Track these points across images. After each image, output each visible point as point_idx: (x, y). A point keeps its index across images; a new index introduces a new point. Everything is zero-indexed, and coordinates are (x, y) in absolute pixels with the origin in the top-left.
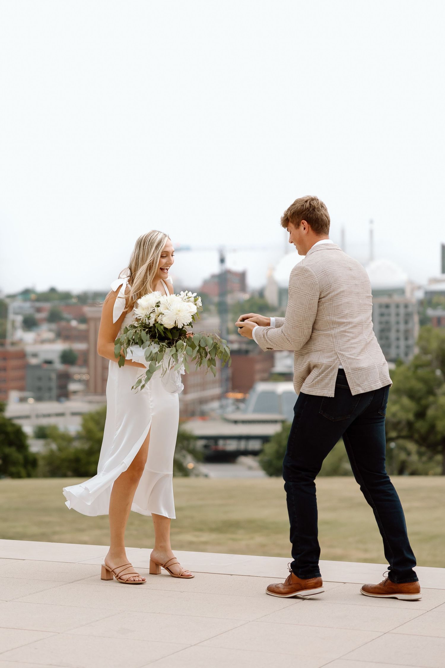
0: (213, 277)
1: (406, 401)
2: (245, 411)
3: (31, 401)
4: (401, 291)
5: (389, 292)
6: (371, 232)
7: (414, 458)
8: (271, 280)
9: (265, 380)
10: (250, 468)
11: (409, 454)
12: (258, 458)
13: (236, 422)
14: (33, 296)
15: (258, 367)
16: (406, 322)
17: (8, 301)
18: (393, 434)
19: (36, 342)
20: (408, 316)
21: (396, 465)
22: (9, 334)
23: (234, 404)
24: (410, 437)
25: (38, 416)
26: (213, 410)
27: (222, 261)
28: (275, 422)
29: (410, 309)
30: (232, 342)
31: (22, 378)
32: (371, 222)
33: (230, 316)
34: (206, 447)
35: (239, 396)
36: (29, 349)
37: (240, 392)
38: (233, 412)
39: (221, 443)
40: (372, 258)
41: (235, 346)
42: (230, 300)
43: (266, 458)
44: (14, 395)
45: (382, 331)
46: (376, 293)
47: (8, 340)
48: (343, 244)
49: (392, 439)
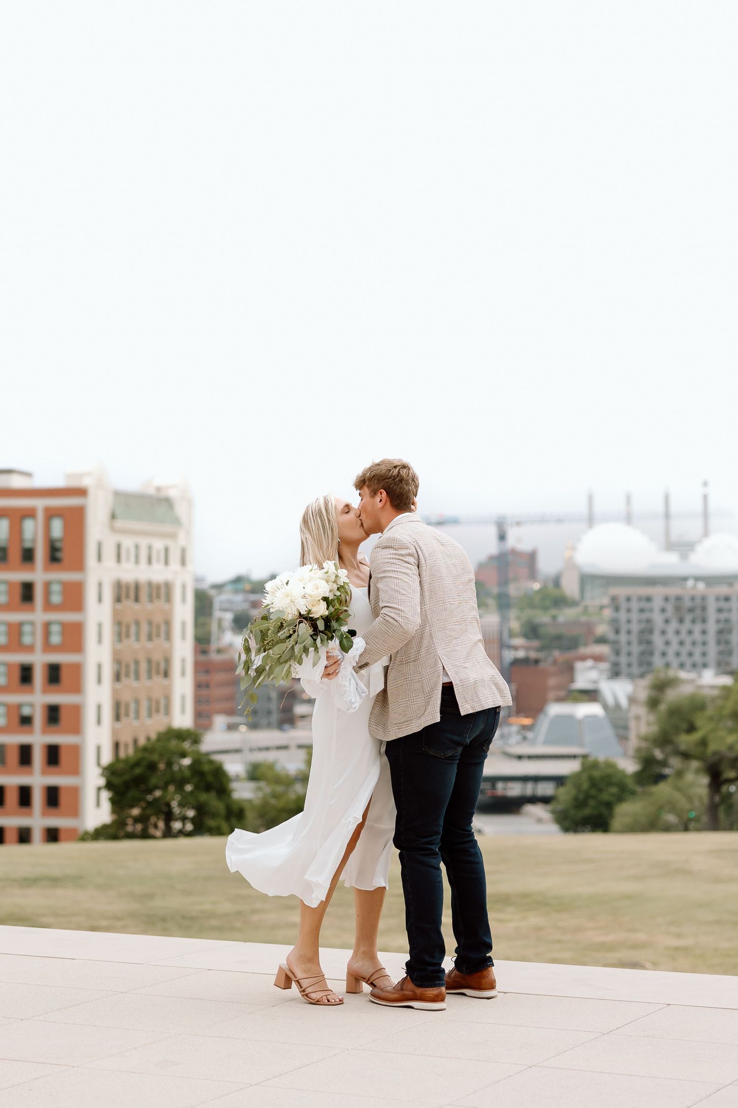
0: (492, 558)
2: (533, 742)
3: (243, 728)
5: (729, 579)
6: (705, 498)
8: (570, 564)
9: (560, 700)
10: (540, 821)
12: (549, 807)
13: (520, 757)
14: (248, 587)
15: (552, 681)
17: (212, 592)
18: (731, 774)
22: (214, 638)
23: (518, 733)
25: (251, 750)
27: (502, 537)
28: (574, 757)
30: (516, 648)
31: (231, 698)
32: (705, 484)
33: (513, 613)
35: (527, 721)
37: (527, 717)
38: (518, 743)
39: (500, 785)
40: (706, 533)
41: (521, 654)
42: (513, 590)
43: (559, 807)
44: (220, 721)
45: (720, 632)
46: (711, 580)
47: (214, 646)
48: (667, 516)
49: (730, 781)
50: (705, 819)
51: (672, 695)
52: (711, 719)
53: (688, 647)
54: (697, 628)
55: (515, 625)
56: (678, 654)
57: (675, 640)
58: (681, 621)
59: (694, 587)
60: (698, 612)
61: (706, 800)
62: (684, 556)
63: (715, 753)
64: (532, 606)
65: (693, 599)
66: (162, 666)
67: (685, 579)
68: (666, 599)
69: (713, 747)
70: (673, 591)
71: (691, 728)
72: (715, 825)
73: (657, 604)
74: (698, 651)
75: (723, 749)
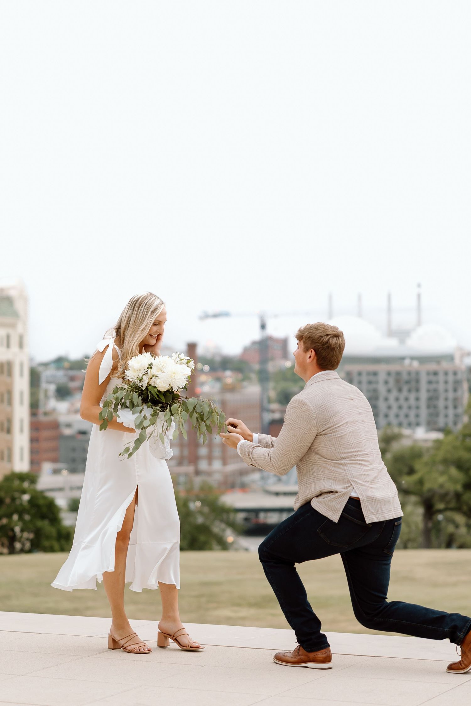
0: (254, 343)
1: (454, 471)
2: (287, 483)
3: (65, 472)
4: (450, 358)
5: (437, 359)
6: (419, 296)
7: (463, 530)
11: (457, 526)
13: (277, 494)
14: (66, 365)
16: (455, 390)
17: (40, 369)
18: (441, 506)
19: (69, 412)
20: (457, 384)
21: (444, 538)
22: (41, 404)
24: (458, 509)
25: (71, 489)
26: (253, 482)
27: (263, 327)
29: (459, 376)
30: (273, 411)
31: (55, 449)
32: (419, 286)
33: (271, 385)
34: (246, 519)
36: (63, 419)
38: (275, 484)
40: (419, 323)
41: (277, 416)
42: (271, 367)
44: (47, 467)
45: (430, 399)
46: (423, 360)
47: (41, 410)
48: (389, 310)
49: (440, 511)
50: (421, 539)
51: (396, 447)
52: (426, 464)
53: (405, 410)
54: (412, 396)
55: (272, 394)
56: (397, 416)
57: (395, 405)
58: (400, 390)
59: (410, 365)
60: (413, 384)
61: (421, 525)
62: (402, 341)
63: (430, 490)
64: (285, 379)
65: (409, 373)
66: (6, 425)
67: (402, 359)
68: (389, 374)
69: (427, 486)
70: (394, 368)
71: (411, 471)
72: (428, 544)
73: (382, 377)
74: (412, 413)
75: (435, 486)
